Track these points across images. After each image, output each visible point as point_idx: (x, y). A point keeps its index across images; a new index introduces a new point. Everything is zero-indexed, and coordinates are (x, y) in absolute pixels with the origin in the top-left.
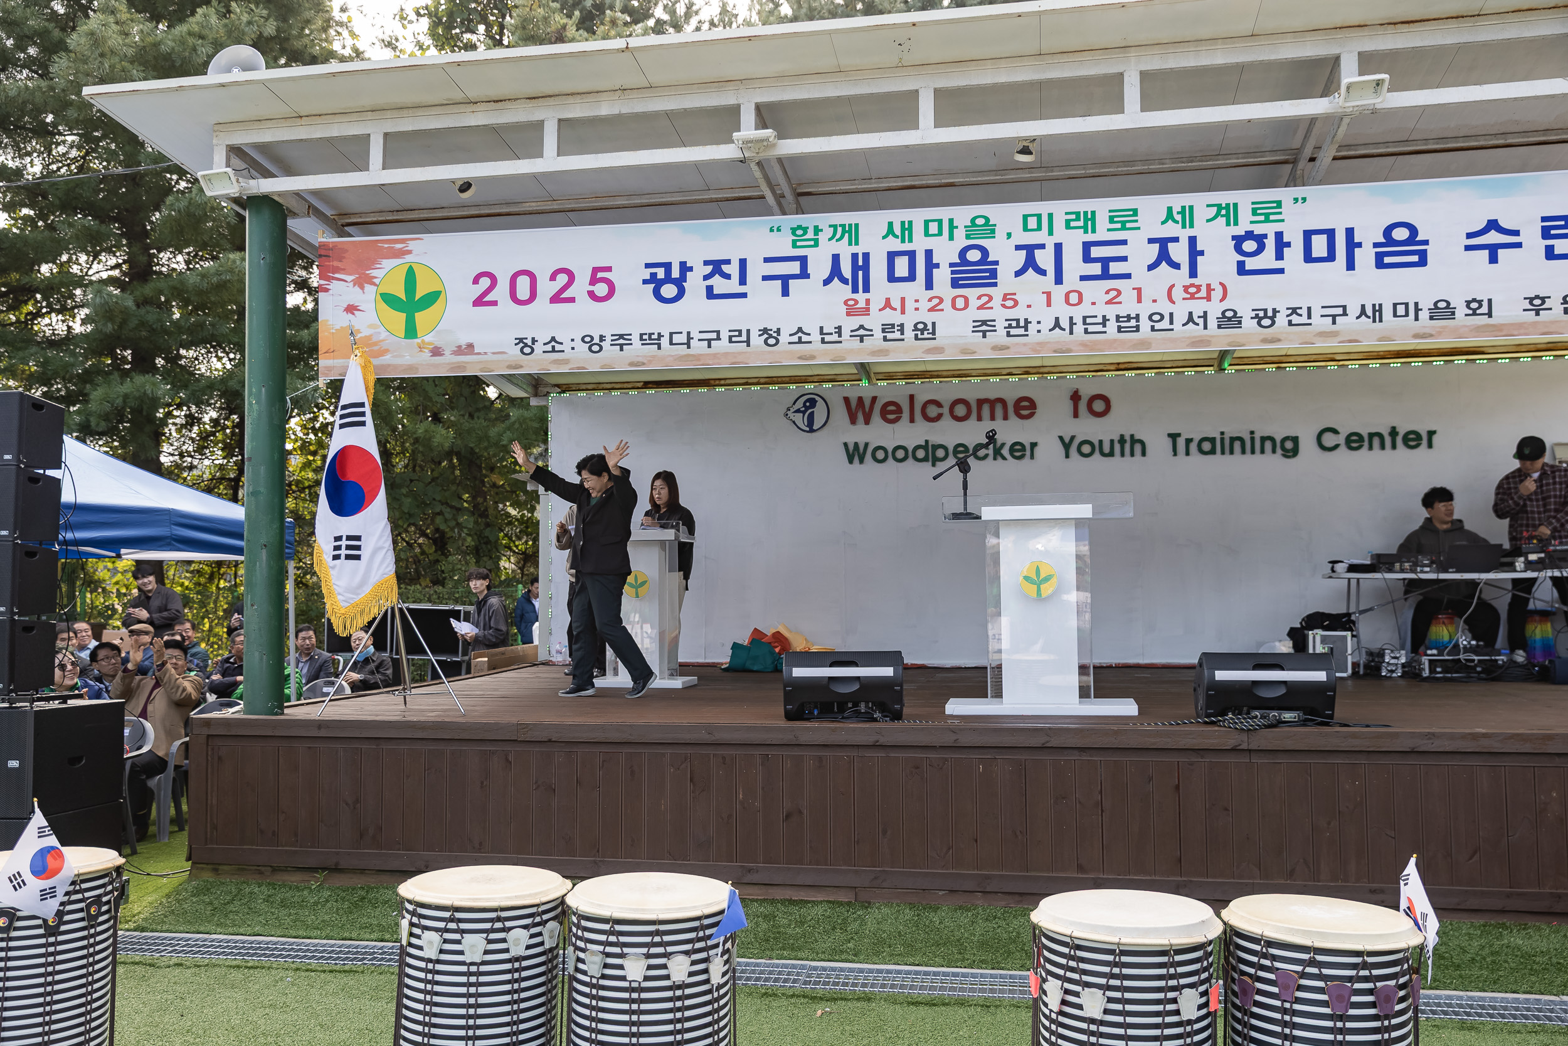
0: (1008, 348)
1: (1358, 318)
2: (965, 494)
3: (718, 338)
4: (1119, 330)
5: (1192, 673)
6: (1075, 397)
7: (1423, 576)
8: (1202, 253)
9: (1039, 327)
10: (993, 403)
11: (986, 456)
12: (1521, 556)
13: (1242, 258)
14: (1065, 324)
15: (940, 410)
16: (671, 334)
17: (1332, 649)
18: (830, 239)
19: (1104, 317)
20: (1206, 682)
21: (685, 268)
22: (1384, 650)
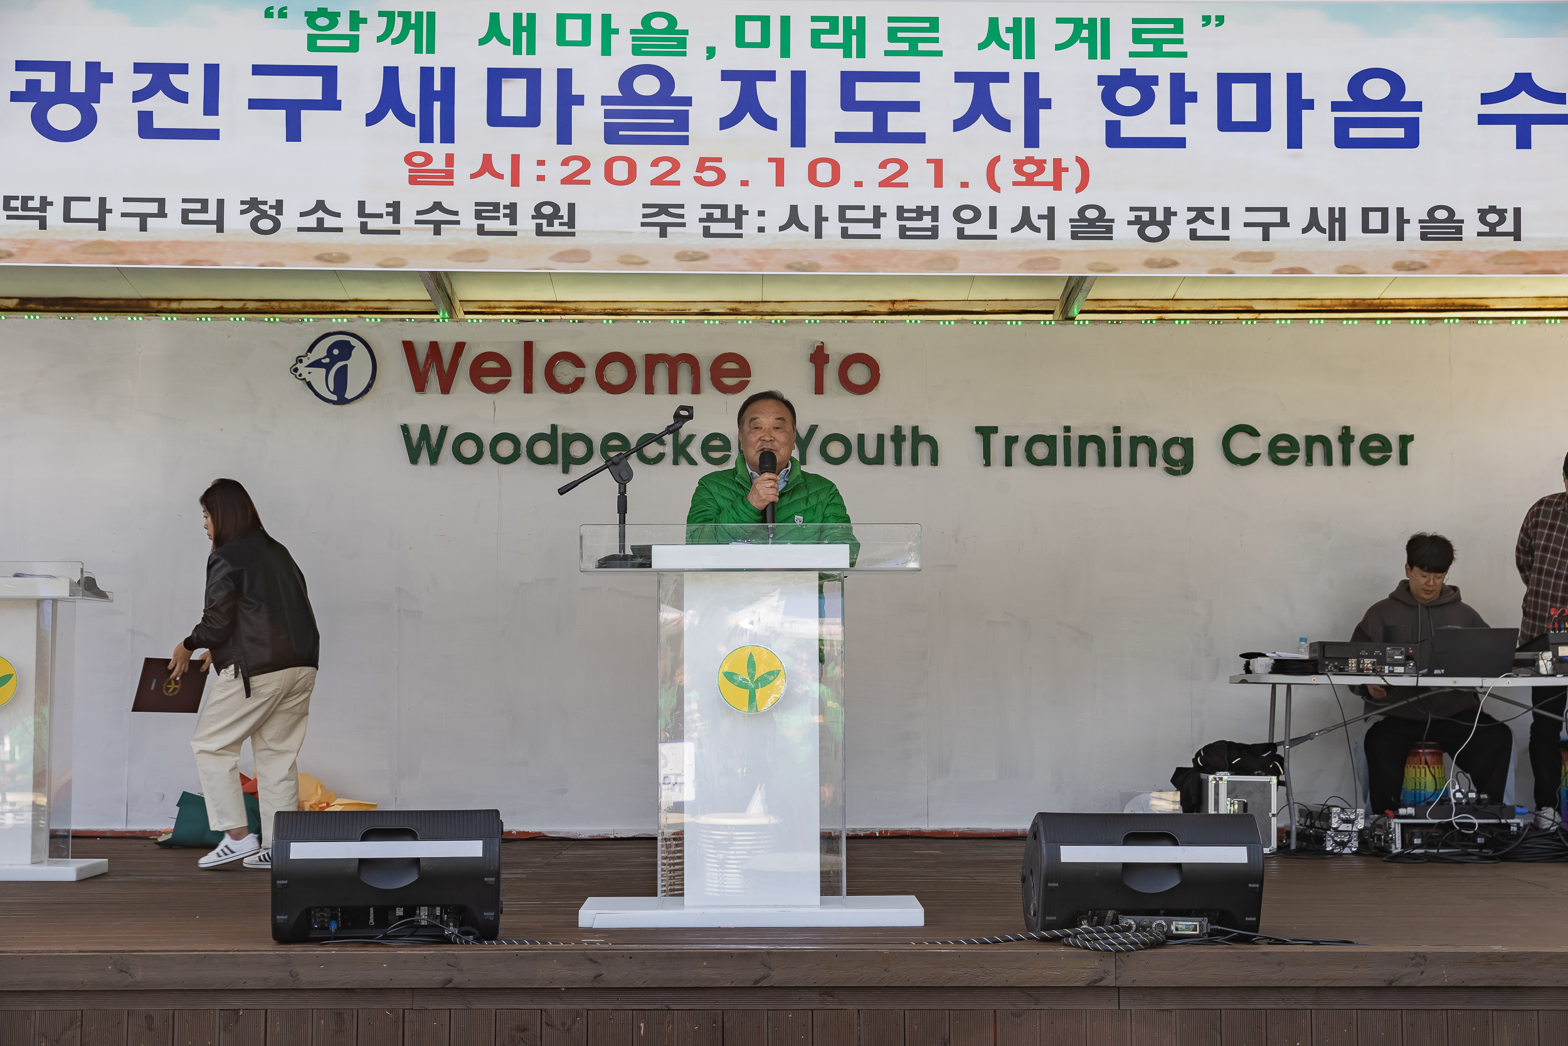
0: (705, 257)
1: (1305, 231)
2: (622, 521)
3: (162, 213)
4: (903, 233)
5: (1018, 848)
6: (819, 357)
7: (1394, 681)
8: (1047, 104)
9: (761, 222)
10: (673, 362)
11: (661, 457)
12: (1548, 650)
13: (1114, 117)
14: (807, 217)
15: (580, 372)
16: (68, 201)
17: (1245, 805)
18: (380, 39)
19: (877, 209)
20: (1044, 865)
21: (96, 75)
22: (1329, 807)
